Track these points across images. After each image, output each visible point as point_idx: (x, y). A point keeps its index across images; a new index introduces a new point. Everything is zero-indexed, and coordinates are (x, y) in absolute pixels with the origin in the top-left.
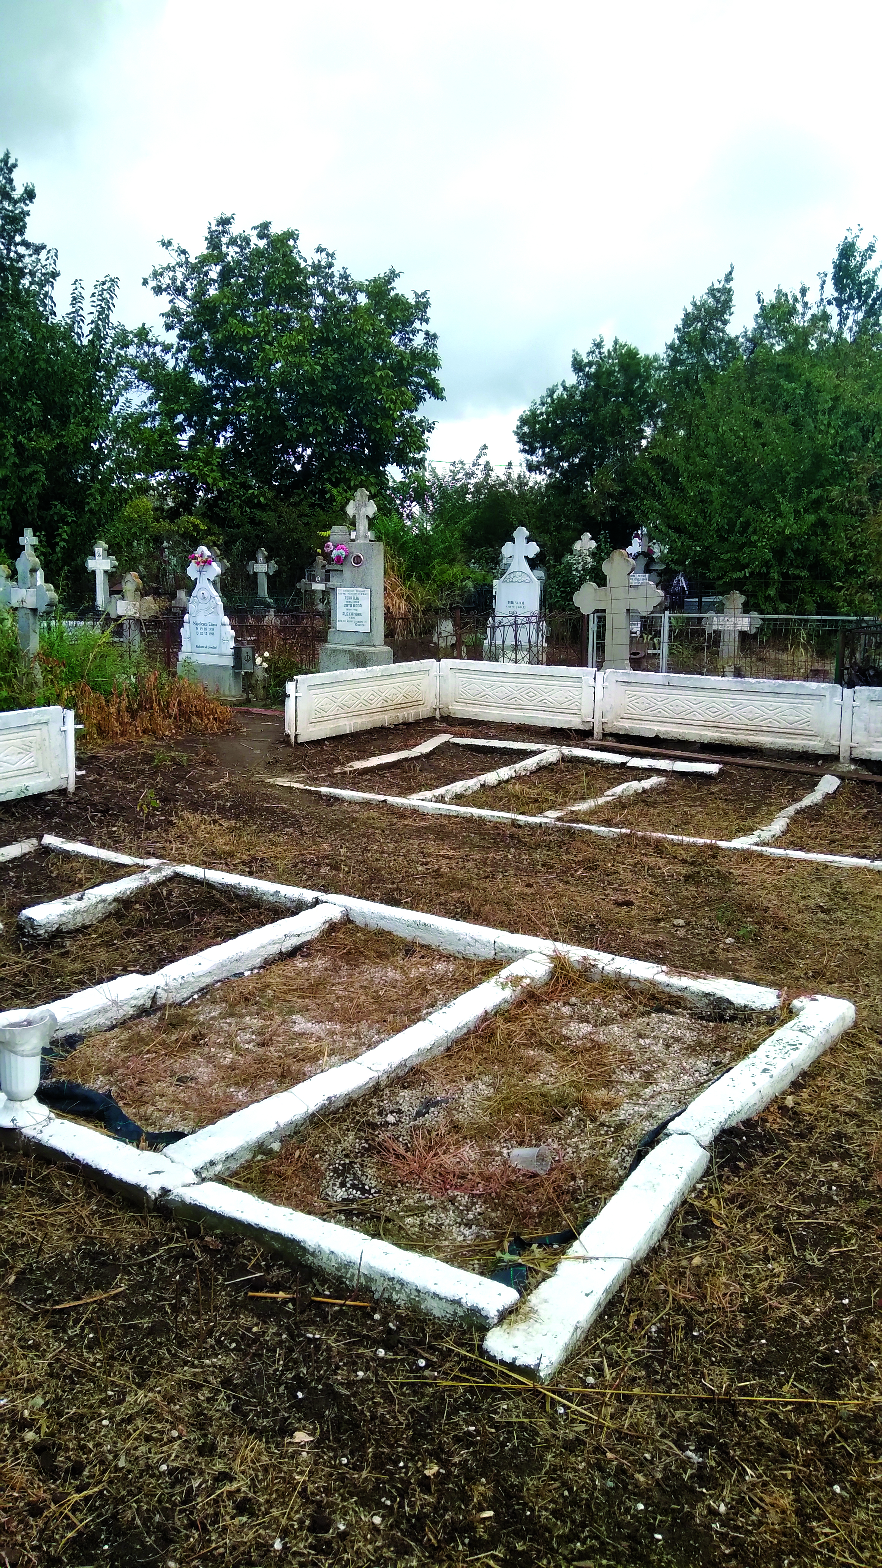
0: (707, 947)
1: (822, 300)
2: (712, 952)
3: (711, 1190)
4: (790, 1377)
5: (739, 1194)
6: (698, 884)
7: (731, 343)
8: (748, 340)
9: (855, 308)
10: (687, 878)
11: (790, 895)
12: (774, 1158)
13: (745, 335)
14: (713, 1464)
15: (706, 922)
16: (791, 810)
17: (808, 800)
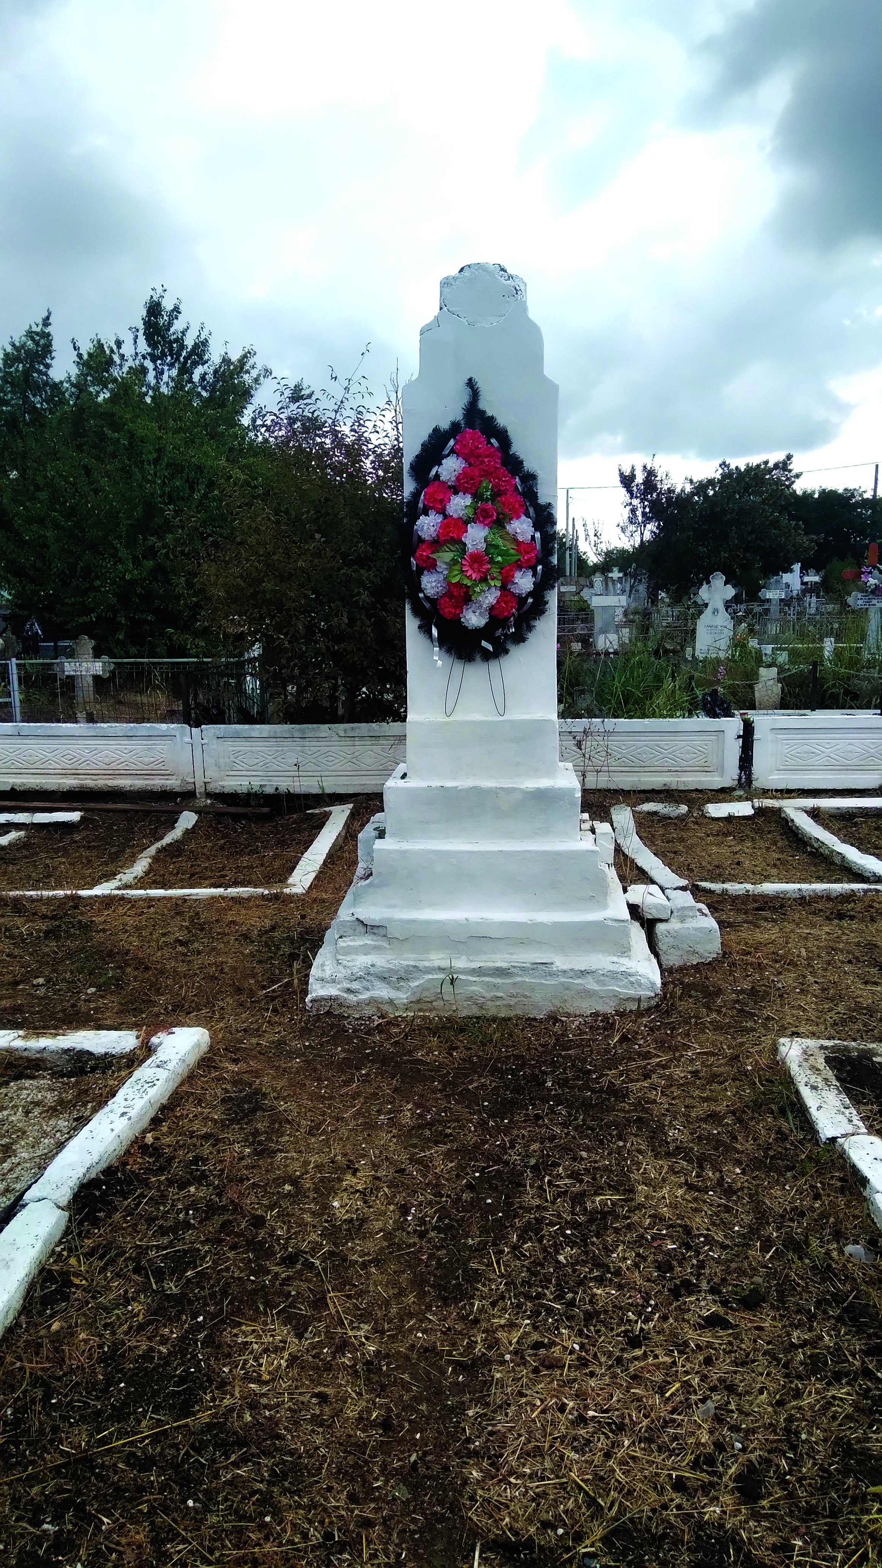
0: (68, 1001)
1: (136, 353)
2: (74, 1006)
3: (70, 1250)
4: (147, 1412)
5: (100, 1245)
6: (58, 938)
7: (56, 387)
8: (72, 385)
9: (168, 365)
10: (47, 933)
11: (151, 934)
12: (134, 1200)
13: (69, 380)
14: (70, 1527)
15: (68, 975)
16: (152, 850)
17: (168, 839)
